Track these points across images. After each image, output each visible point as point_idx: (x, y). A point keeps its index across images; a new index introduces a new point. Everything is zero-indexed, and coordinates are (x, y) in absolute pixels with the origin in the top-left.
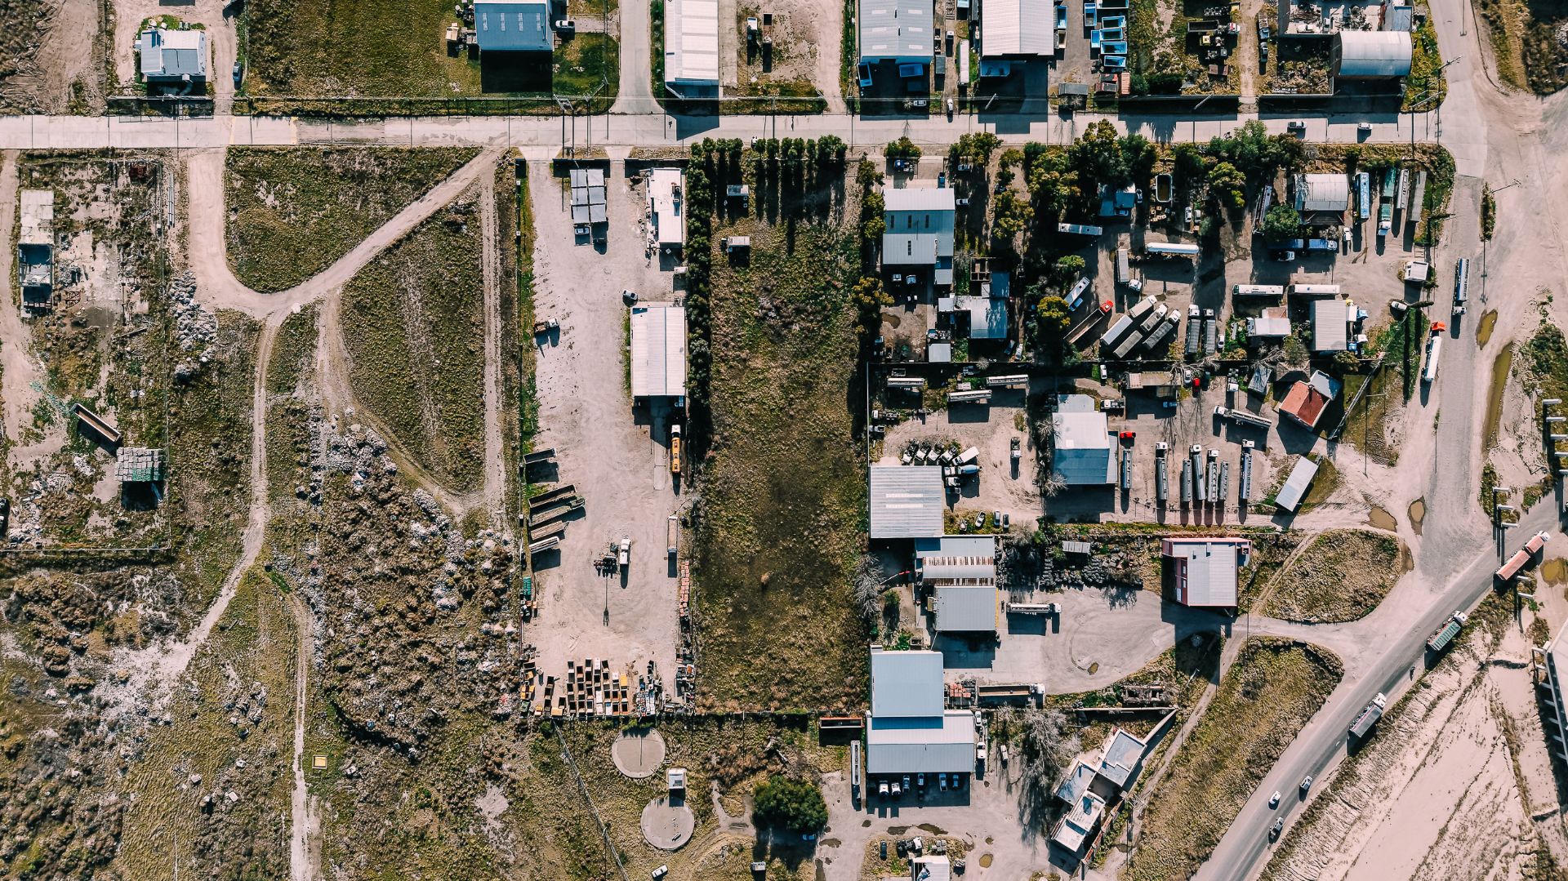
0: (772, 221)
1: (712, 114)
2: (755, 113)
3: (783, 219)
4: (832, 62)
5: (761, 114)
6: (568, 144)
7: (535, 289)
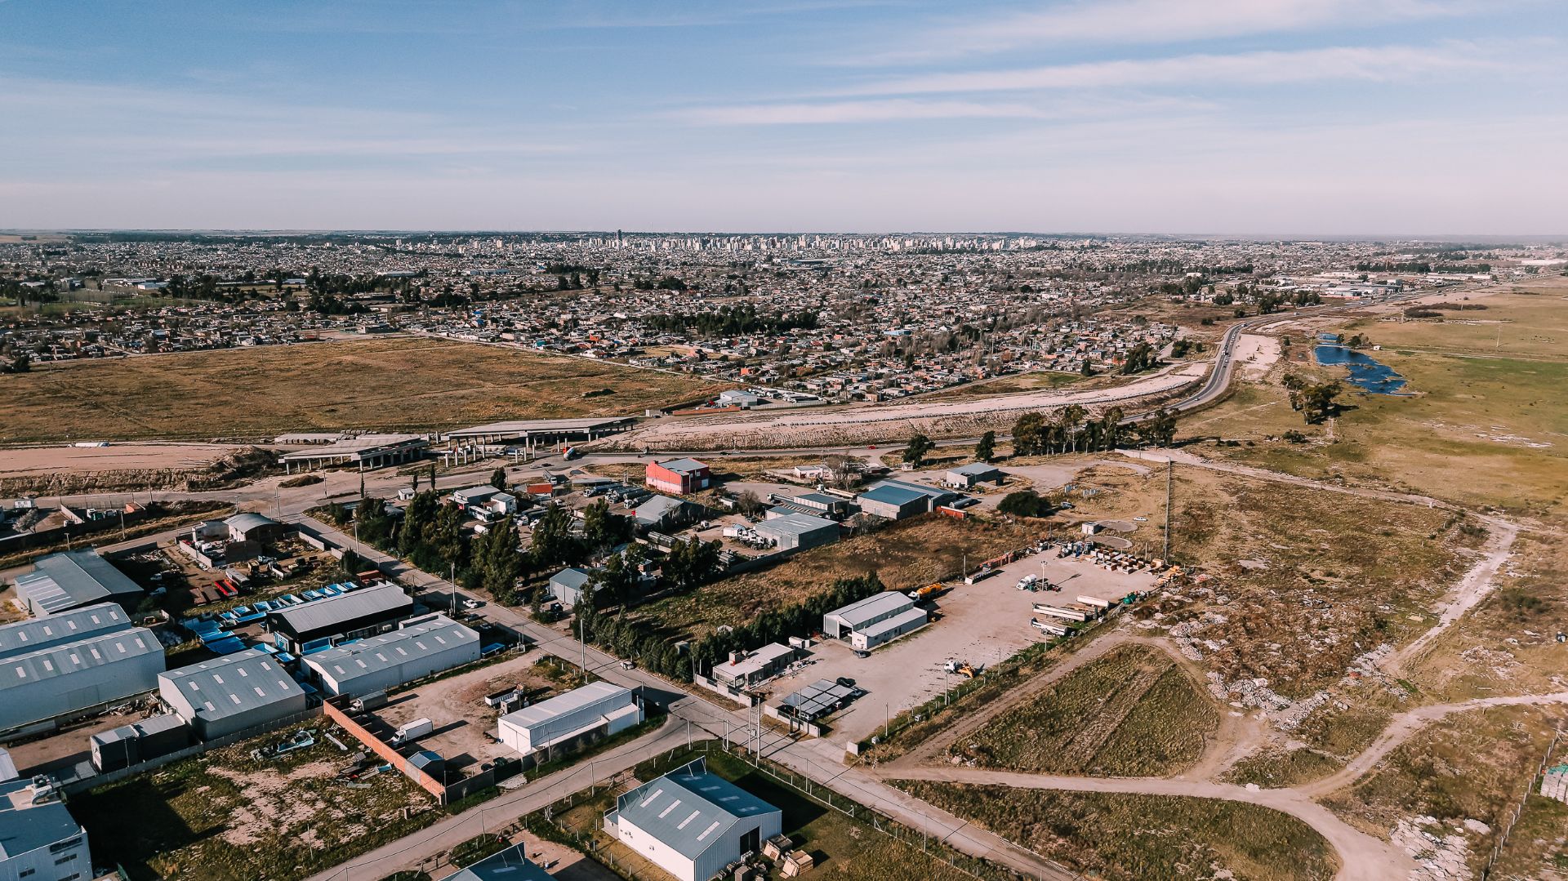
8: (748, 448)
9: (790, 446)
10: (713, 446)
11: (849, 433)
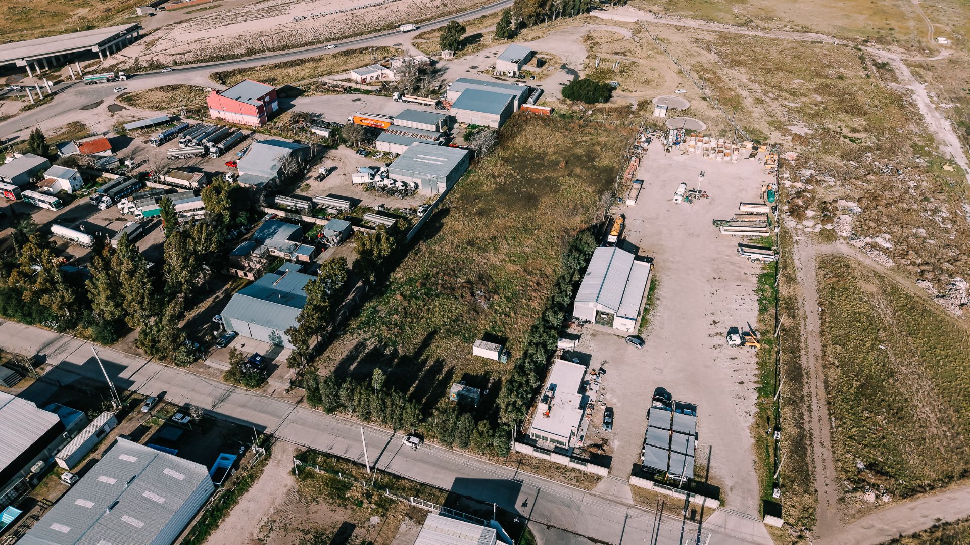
0: (439, 364)
1: (459, 497)
2: (397, 477)
3: (425, 361)
4: (252, 505)
5: (389, 474)
6: (691, 526)
7: (756, 379)
8: (279, 49)
9: (319, 42)
10: (243, 50)
11: (368, 19)
